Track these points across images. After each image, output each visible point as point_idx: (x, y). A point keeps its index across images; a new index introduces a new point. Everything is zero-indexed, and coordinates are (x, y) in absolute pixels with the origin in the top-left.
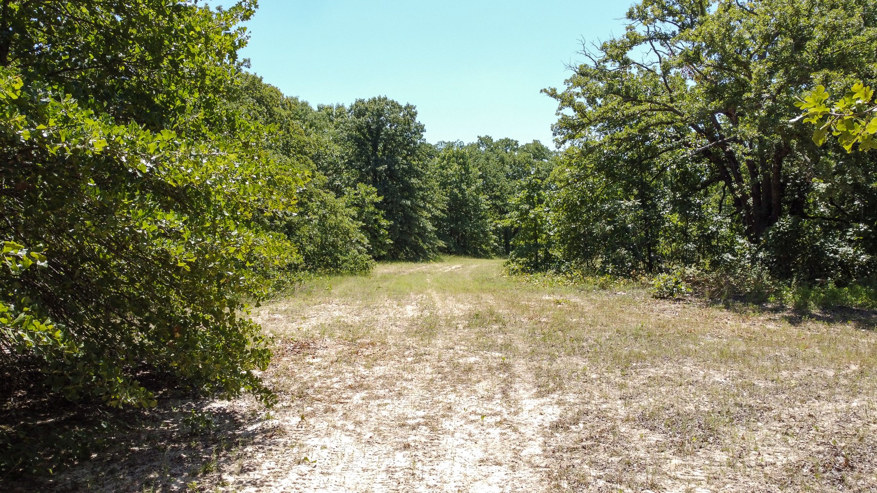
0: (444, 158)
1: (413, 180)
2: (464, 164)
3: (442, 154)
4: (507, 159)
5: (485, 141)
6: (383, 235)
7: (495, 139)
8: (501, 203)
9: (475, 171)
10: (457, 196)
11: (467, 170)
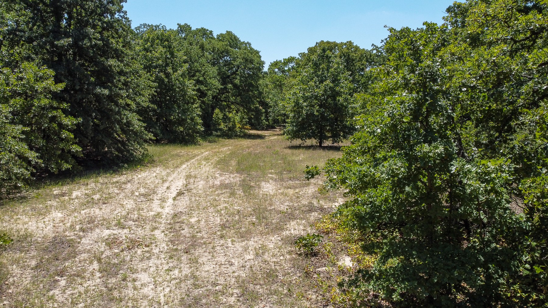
0: (147, 41)
1: (112, 62)
2: (170, 47)
3: (146, 36)
4: (207, 46)
5: (184, 28)
6: (66, 140)
7: (194, 28)
8: (205, 88)
9: (181, 55)
10: (163, 80)
11: (172, 54)
